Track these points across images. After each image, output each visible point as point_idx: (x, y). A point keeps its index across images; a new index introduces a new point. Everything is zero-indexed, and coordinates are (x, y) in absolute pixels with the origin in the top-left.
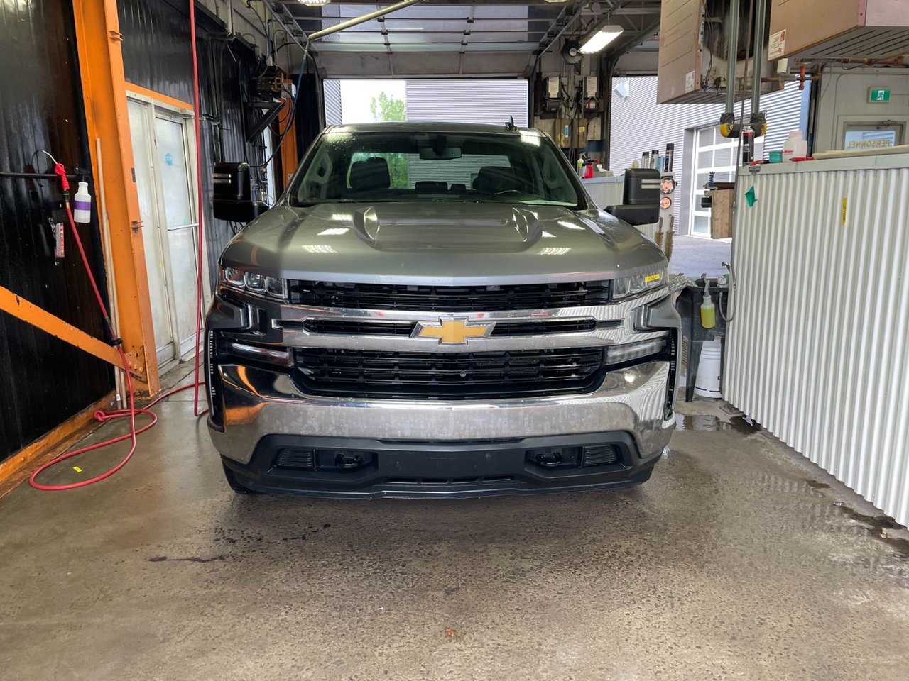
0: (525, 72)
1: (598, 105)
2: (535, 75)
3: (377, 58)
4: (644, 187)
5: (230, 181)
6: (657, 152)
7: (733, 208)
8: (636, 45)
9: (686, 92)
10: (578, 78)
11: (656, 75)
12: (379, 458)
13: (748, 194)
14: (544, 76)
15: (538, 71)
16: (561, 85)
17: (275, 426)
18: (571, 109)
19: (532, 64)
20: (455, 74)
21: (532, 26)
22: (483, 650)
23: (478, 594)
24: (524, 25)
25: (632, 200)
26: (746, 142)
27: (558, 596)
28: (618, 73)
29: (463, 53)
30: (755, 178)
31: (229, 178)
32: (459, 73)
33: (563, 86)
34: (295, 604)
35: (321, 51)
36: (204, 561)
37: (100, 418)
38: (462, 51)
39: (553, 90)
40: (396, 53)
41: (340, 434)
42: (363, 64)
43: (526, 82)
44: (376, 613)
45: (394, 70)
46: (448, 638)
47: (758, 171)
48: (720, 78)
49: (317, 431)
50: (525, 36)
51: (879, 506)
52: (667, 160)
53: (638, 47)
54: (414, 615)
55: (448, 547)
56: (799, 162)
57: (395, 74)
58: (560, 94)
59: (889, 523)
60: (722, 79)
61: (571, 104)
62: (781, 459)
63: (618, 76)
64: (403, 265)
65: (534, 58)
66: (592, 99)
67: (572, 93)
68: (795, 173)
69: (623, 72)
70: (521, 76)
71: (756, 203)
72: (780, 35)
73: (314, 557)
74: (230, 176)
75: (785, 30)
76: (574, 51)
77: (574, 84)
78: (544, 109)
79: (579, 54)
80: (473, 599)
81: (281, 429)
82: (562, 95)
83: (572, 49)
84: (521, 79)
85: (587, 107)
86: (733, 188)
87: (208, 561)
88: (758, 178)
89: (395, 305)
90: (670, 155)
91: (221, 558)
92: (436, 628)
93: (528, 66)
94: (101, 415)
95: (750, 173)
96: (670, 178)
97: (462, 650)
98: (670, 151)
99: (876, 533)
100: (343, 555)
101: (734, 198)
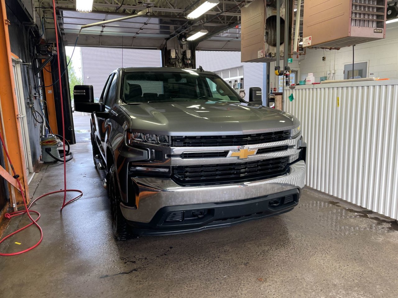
0: (160, 47)
1: (192, 62)
2: (164, 48)
3: (94, 37)
4: (257, 94)
5: (85, 93)
6: (237, 81)
7: (283, 102)
8: (209, 38)
9: (258, 58)
10: (182, 50)
11: (240, 51)
12: (215, 211)
13: (290, 97)
14: (168, 49)
15: (165, 47)
16: (176, 53)
17: (168, 203)
18: (180, 63)
19: (164, 43)
20: (130, 46)
21: (161, 27)
22: (279, 283)
23: (257, 263)
24: (158, 27)
25: (254, 99)
26: (287, 77)
27: (287, 258)
28: (198, 49)
29: (135, 37)
30: (292, 91)
31: (84, 92)
32: (131, 46)
33: (177, 53)
34: (187, 282)
35: (66, 33)
36: (128, 273)
37: (8, 217)
38: (135, 36)
39: (173, 55)
40: (103, 35)
41: (198, 202)
42: (86, 40)
43: (160, 51)
44: (225, 278)
45: (101, 43)
46: (261, 282)
47: (295, 88)
48: (271, 53)
49: (188, 202)
50: (158, 31)
51: (364, 206)
52: (241, 84)
53: (209, 39)
54: (240, 276)
55: (230, 247)
56: (315, 85)
57: (101, 45)
58: (176, 56)
59: (371, 212)
60: (272, 54)
61: (180, 61)
62: (316, 195)
63: (198, 50)
64: (221, 127)
65: (165, 41)
66: (189, 59)
67: (181, 56)
68: (313, 89)
69: (200, 49)
70: (159, 48)
71: (294, 100)
72: (308, 38)
73: (177, 261)
74: (85, 91)
75: (311, 36)
76: (184, 39)
77: (181, 53)
78: (170, 63)
79: (186, 41)
80: (257, 265)
81: (171, 204)
82: (177, 57)
83: (183, 38)
84: (158, 50)
85: (187, 62)
86: (282, 95)
87: (130, 272)
88: (294, 90)
89: (218, 144)
90: (242, 82)
91: (135, 270)
92: (254, 280)
93: (162, 44)
94: (9, 216)
95: (290, 89)
96: (243, 91)
97: (271, 285)
98: (242, 81)
99: (366, 216)
100: (189, 258)
101: (283, 98)
